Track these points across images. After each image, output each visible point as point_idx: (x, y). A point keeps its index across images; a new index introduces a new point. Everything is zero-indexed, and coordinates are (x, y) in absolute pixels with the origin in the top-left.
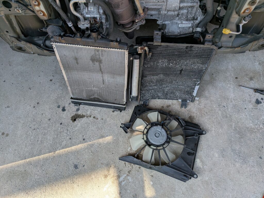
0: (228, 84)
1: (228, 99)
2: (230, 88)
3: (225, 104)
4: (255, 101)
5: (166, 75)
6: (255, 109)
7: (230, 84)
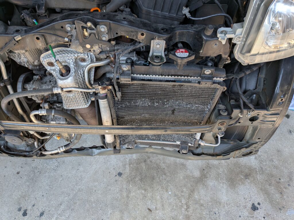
0: (220, 183)
1: (220, 203)
2: (223, 189)
3: (217, 209)
4: (251, 206)
5: (152, 115)
6: (251, 217)
7: (223, 183)
